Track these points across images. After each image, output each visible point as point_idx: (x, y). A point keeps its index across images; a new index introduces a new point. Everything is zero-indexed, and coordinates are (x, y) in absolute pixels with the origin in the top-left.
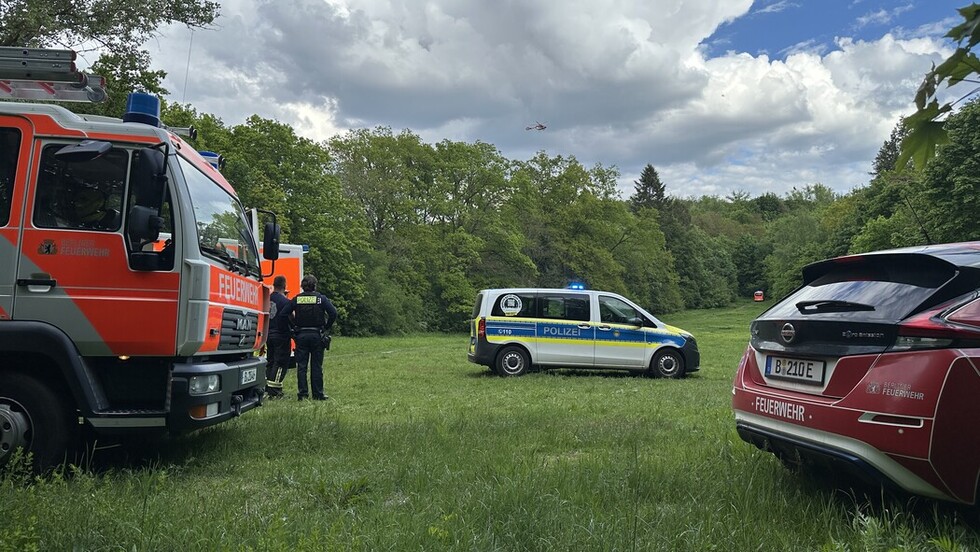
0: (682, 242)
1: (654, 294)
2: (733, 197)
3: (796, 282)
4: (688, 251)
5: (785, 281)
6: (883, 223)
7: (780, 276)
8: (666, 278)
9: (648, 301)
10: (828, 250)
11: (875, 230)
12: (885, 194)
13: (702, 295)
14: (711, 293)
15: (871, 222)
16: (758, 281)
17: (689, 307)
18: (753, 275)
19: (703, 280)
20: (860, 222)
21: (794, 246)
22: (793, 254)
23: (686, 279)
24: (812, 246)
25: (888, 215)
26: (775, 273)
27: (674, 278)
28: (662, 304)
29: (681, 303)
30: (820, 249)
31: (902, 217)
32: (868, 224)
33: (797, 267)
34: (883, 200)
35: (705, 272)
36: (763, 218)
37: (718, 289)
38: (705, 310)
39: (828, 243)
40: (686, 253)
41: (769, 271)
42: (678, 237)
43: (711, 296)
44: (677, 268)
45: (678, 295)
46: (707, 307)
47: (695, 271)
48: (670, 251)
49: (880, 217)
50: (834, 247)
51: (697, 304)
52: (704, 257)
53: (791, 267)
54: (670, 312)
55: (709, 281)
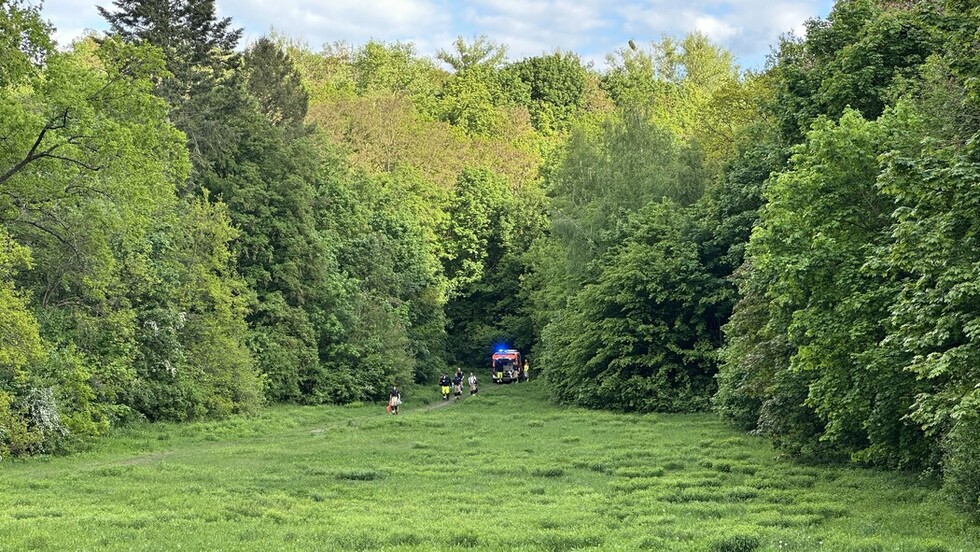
0: (267, 176)
1: (153, 348)
2: (456, 55)
3: (607, 323)
4: (287, 208)
5: (576, 318)
6: (856, 133)
7: (563, 304)
8: (206, 297)
9: (129, 374)
10: (704, 224)
11: (832, 155)
12: (868, 41)
13: (324, 357)
14: (354, 351)
15: (823, 127)
16: (506, 319)
17: (280, 398)
18: (494, 298)
19: (327, 305)
20: (792, 132)
21: (607, 209)
22: (604, 234)
23: (277, 303)
24: (659, 210)
25: (872, 110)
26: (551, 292)
27: (232, 295)
28: (186, 384)
29: (253, 383)
30: (681, 220)
31: (914, 118)
32: (813, 135)
33: (611, 274)
34: (861, 60)
35: (338, 283)
36: (536, 123)
37: (375, 340)
38: (333, 409)
39: (707, 203)
40: (280, 214)
41: (536, 287)
42: (254, 157)
43: (354, 363)
44: (243, 265)
45: (244, 358)
46: (338, 400)
47: (308, 277)
48: (220, 205)
49: (850, 114)
50: (719, 217)
51: (307, 388)
52: (342, 229)
53: (594, 276)
54: (212, 413)
55: (347, 309)
